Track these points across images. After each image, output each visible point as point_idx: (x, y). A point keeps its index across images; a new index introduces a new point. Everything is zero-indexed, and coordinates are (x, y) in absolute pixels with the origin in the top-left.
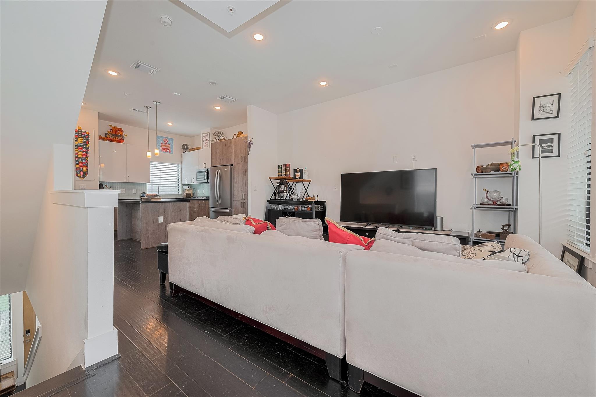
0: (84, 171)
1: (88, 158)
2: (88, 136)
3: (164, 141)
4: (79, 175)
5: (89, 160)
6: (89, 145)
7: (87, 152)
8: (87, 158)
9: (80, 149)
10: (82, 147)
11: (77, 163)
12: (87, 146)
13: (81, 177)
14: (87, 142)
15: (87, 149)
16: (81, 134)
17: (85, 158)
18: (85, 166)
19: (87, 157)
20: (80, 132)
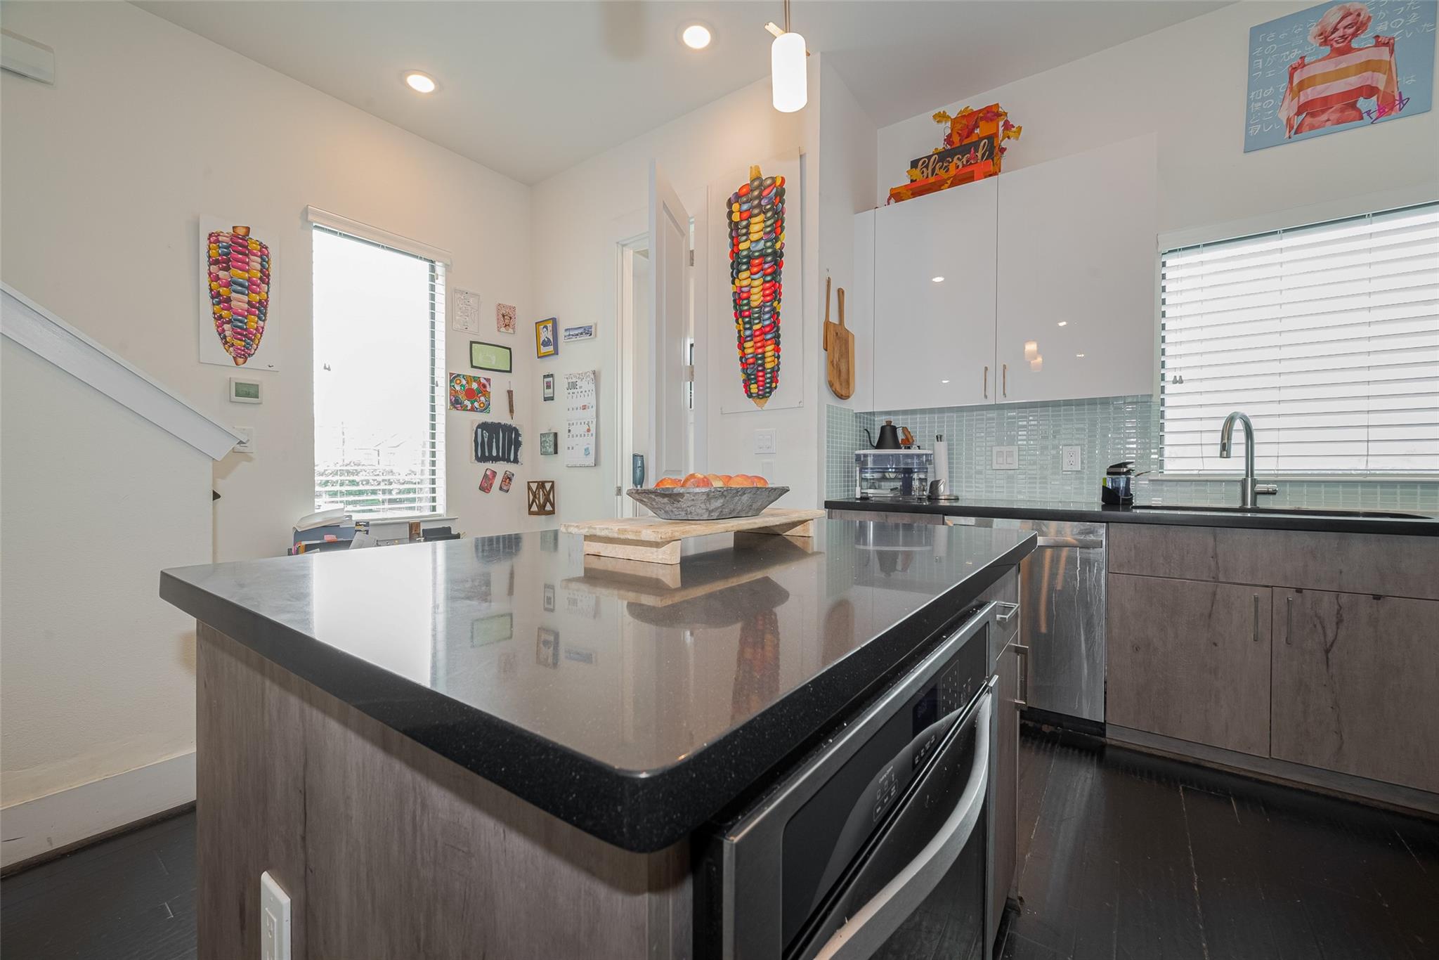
0: (768, 366)
1: (779, 301)
2: (781, 193)
3: (1326, 42)
4: (754, 388)
5: (783, 308)
6: (786, 237)
7: (776, 273)
8: (775, 304)
9: (755, 269)
10: (763, 255)
11: (748, 333)
12: (778, 246)
13: (758, 396)
14: (777, 227)
15: (777, 257)
16: (760, 197)
17: (772, 305)
18: (769, 342)
19: (775, 299)
20: (757, 188)
